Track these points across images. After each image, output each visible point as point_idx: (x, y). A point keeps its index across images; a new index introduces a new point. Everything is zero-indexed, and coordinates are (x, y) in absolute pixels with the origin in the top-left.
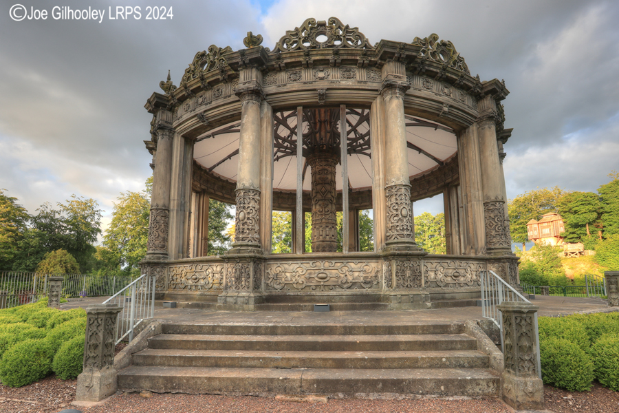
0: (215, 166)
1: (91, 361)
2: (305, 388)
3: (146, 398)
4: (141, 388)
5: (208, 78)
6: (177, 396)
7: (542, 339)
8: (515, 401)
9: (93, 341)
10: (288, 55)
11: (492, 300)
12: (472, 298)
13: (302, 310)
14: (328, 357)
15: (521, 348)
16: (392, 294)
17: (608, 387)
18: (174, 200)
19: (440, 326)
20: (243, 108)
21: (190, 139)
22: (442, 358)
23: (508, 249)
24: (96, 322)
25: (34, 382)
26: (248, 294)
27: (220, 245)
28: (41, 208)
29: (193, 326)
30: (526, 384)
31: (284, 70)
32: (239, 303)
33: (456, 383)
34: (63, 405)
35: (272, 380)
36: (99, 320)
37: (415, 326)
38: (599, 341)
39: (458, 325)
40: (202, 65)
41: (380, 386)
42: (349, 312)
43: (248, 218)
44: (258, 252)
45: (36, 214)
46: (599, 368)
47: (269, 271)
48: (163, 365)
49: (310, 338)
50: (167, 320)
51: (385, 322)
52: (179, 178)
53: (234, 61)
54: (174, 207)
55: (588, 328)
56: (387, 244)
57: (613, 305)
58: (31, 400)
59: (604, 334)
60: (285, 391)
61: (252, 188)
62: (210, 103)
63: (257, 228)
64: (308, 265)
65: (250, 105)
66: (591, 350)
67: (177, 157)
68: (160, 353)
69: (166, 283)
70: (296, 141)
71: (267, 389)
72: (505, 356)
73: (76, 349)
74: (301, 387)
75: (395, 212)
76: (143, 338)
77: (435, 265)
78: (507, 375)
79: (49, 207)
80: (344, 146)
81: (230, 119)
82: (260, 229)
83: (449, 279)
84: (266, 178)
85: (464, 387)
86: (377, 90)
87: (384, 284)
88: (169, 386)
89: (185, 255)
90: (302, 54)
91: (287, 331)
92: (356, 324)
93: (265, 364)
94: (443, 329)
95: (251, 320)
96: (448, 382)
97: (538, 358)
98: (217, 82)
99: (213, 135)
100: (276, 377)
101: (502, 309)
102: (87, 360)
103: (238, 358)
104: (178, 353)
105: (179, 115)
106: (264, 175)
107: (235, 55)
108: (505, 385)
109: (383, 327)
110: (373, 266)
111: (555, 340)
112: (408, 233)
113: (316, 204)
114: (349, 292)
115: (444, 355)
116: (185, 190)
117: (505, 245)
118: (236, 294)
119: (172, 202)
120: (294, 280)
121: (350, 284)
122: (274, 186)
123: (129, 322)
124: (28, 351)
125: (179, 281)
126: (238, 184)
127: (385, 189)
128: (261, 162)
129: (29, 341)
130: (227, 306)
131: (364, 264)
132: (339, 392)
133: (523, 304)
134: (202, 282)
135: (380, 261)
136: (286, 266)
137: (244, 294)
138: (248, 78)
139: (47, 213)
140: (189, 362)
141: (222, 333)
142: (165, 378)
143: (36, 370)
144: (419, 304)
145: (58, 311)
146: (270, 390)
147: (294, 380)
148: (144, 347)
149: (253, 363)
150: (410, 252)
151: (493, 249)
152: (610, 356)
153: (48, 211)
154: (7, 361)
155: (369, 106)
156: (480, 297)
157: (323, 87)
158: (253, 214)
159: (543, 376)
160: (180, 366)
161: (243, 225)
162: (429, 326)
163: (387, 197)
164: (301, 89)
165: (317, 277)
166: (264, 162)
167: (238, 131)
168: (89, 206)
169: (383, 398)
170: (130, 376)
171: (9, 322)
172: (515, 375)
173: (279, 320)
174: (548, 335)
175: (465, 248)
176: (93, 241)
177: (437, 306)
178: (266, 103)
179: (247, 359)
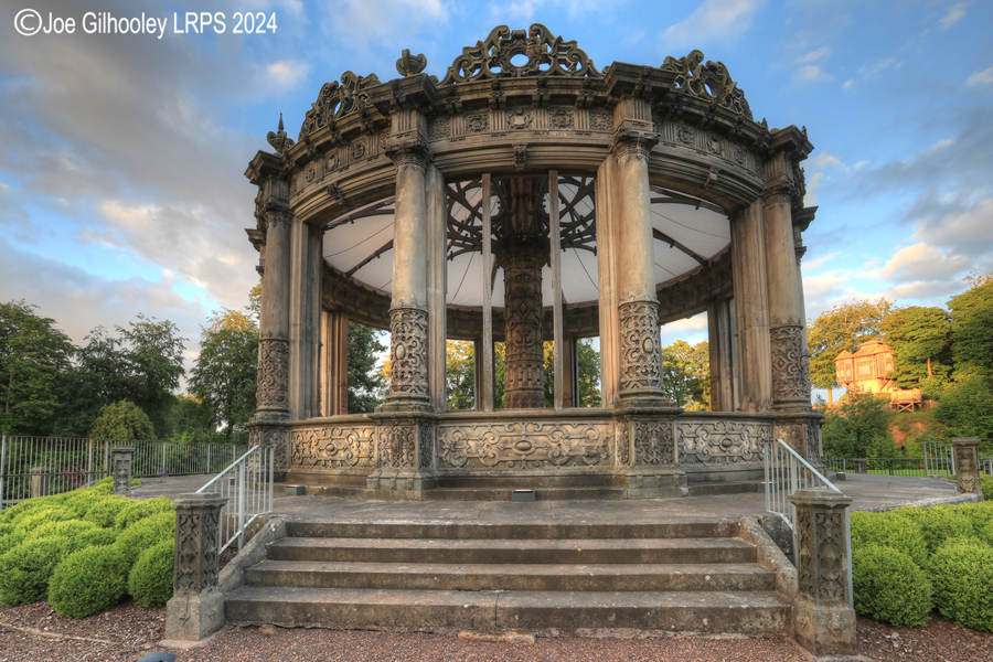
0: (355, 269)
1: (185, 580)
2: (501, 621)
3: (268, 636)
4: (261, 620)
5: (343, 126)
6: (313, 632)
7: (855, 547)
8: (813, 641)
9: (186, 551)
10: (467, 89)
11: (781, 483)
12: (749, 479)
13: (494, 499)
14: (535, 573)
15: (823, 562)
16: (630, 474)
17: (953, 620)
18: (295, 325)
19: (702, 525)
20: (398, 176)
21: (317, 227)
22: (705, 575)
23: (806, 402)
24: (189, 520)
25: (102, 610)
26: (412, 475)
27: (365, 393)
28: (92, 335)
29: (332, 525)
30: (830, 616)
31: (461, 113)
32: (399, 487)
33: (726, 614)
34: (147, 646)
35: (452, 609)
36: (195, 518)
37: (664, 526)
38: (941, 551)
39: (729, 524)
40: (333, 105)
41: (613, 617)
42: (564, 502)
43: (410, 356)
44: (427, 409)
45: (84, 345)
46: (941, 591)
47: (443, 438)
48: (291, 584)
49: (507, 544)
50: (293, 515)
51: (619, 519)
52: (302, 290)
53: (383, 98)
54: (295, 336)
55: (925, 529)
56: (621, 396)
57: (964, 492)
58: (99, 638)
59: (949, 539)
60: (473, 625)
61: (414, 307)
62: (347, 168)
63: (423, 370)
64: (502, 429)
65: (409, 171)
66: (930, 563)
67: (297, 256)
68: (286, 567)
69: (287, 456)
70: (480, 228)
71: (445, 622)
72: (799, 573)
73: (161, 561)
74: (495, 619)
75: (634, 345)
76: (259, 545)
77: (694, 427)
78: (801, 603)
79: (104, 333)
80: (554, 236)
81: (377, 195)
82: (428, 373)
83: (716, 449)
84: (435, 290)
85: (738, 620)
86: (606, 147)
87: (617, 459)
88: (301, 616)
89: (315, 412)
90: (489, 86)
91: (473, 533)
92: (576, 523)
93: (442, 584)
94: (706, 530)
95: (418, 515)
96: (713, 613)
97: (850, 577)
98: (356, 133)
99: (352, 219)
100: (459, 604)
101: (797, 502)
102: (178, 579)
103: (401, 575)
104: (313, 567)
105: (299, 189)
106: (433, 285)
107: (384, 89)
108: (799, 618)
109: (617, 526)
110: (600, 429)
111: (876, 549)
112: (655, 378)
113: (511, 330)
114: (564, 471)
115: (707, 571)
116: (311, 309)
117: (802, 397)
118: (394, 475)
119: (292, 329)
120: (481, 452)
121: (566, 458)
122: (448, 302)
123: (237, 519)
124: (90, 565)
125: (307, 452)
126: (393, 301)
127: (619, 308)
128: (428, 264)
129: (91, 549)
130: (380, 492)
131: (587, 427)
132: (552, 626)
133: (828, 495)
134: (342, 455)
135: (611, 423)
136: (469, 430)
137: (406, 474)
138: (404, 127)
139: (101, 343)
140: (328, 581)
141: (376, 536)
142: (295, 604)
143: (104, 593)
144: (670, 490)
145: (129, 500)
146: (450, 624)
147: (485, 609)
148: (261, 558)
149: (423, 582)
150: (657, 408)
151: (783, 402)
152: (958, 573)
153: (104, 340)
154: (60, 579)
155: (594, 173)
156: (762, 477)
157: (522, 142)
158: (418, 348)
159: (855, 604)
160: (315, 586)
161: (402, 365)
162: (685, 526)
163: (622, 320)
164: (487, 144)
165: (516, 447)
166: (433, 264)
167: (392, 212)
168: (165, 332)
169: (618, 636)
170: (243, 602)
171: (58, 519)
172: (815, 602)
173: (460, 516)
174: (865, 540)
175: (741, 401)
176: (172, 388)
177: (696, 492)
178: (433, 168)
179: (414, 576)
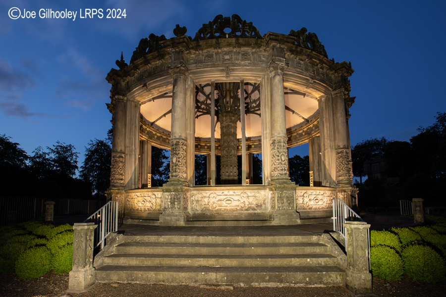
0: (155, 122)
1: (77, 262)
2: (218, 280)
3: (115, 287)
4: (112, 280)
5: (150, 58)
6: (135, 285)
8: (353, 288)
10: (205, 43)
16: (275, 214)
21: (138, 103)
24: (80, 235)
28: (36, 151)
31: (202, 54)
33: (317, 276)
35: (197, 275)
40: (145, 48)
41: (267, 278)
43: (179, 161)
45: (32, 155)
47: (193, 198)
51: (270, 234)
52: (131, 131)
54: (128, 151)
60: (206, 282)
61: (181, 139)
63: (184, 168)
64: (219, 194)
65: (179, 79)
67: (129, 116)
70: (210, 104)
71: (194, 281)
72: (348, 258)
75: (277, 158)
77: (303, 193)
78: (349, 271)
79: (41, 150)
80: (242, 108)
82: (187, 169)
83: (312, 203)
84: (190, 132)
85: (322, 279)
87: (269, 207)
88: (130, 278)
89: (137, 186)
90: (214, 42)
91: (206, 240)
93: (192, 263)
94: (308, 239)
95: (182, 233)
96: (311, 276)
99: (153, 100)
103: (175, 259)
105: (130, 86)
110: (262, 194)
112: (286, 172)
113: (223, 150)
114: (246, 212)
117: (349, 180)
118: (172, 214)
120: (210, 204)
121: (247, 207)
122: (196, 136)
125: (133, 204)
126: (172, 135)
127: (270, 140)
130: (166, 223)
131: (257, 193)
132: (241, 282)
134: (148, 205)
135: (267, 191)
136: (204, 194)
138: (177, 59)
140: (142, 262)
141: (163, 242)
142: (127, 273)
144: (292, 221)
147: (211, 275)
148: (112, 252)
149: (184, 263)
150: (286, 185)
151: (341, 183)
153: (41, 153)
156: (332, 216)
157: (228, 66)
158: (182, 157)
161: (175, 166)
163: (271, 146)
165: (225, 202)
166: (189, 120)
168: (69, 150)
169: (269, 286)
173: (201, 233)
176: (72, 175)
178: (189, 78)
179: (180, 260)
